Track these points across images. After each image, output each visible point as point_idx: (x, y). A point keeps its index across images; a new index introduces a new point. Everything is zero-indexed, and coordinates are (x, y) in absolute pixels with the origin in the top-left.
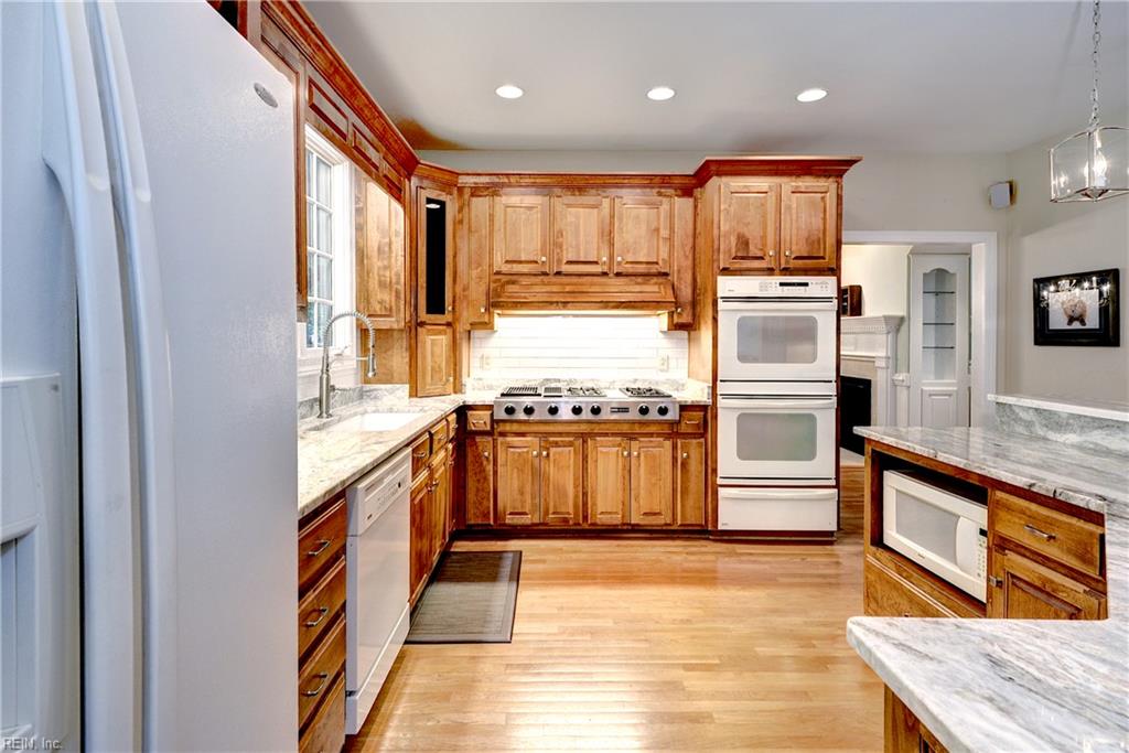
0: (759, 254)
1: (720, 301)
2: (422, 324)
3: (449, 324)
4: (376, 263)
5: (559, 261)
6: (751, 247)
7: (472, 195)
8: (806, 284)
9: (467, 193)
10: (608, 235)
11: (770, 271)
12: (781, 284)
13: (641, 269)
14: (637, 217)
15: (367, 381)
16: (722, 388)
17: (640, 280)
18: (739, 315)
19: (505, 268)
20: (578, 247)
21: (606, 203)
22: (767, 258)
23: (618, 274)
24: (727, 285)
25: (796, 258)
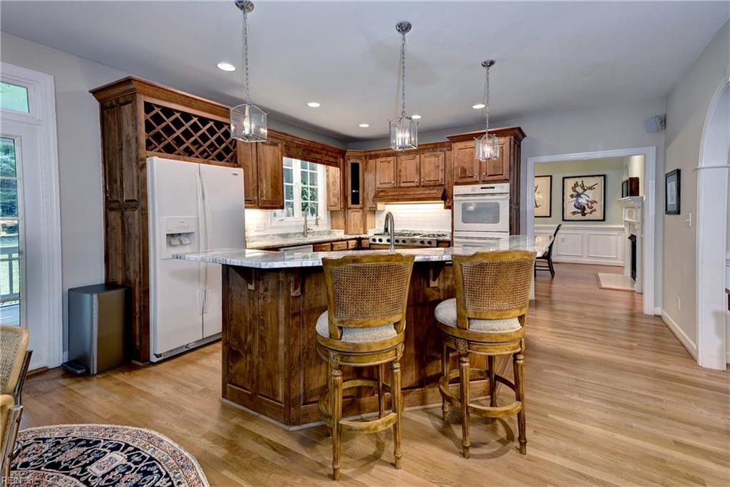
0: (471, 175)
1: (454, 197)
2: (350, 208)
3: (361, 208)
4: (332, 188)
5: (400, 182)
6: (467, 172)
7: (370, 159)
8: (494, 188)
9: (368, 158)
10: (419, 171)
11: (476, 183)
12: (482, 188)
13: (432, 183)
14: (430, 162)
15: (332, 229)
16: (455, 234)
17: (432, 188)
18: (463, 202)
19: (380, 186)
20: (406, 176)
21: (418, 157)
22: (475, 177)
23: (423, 186)
24: (457, 189)
25: (489, 176)
